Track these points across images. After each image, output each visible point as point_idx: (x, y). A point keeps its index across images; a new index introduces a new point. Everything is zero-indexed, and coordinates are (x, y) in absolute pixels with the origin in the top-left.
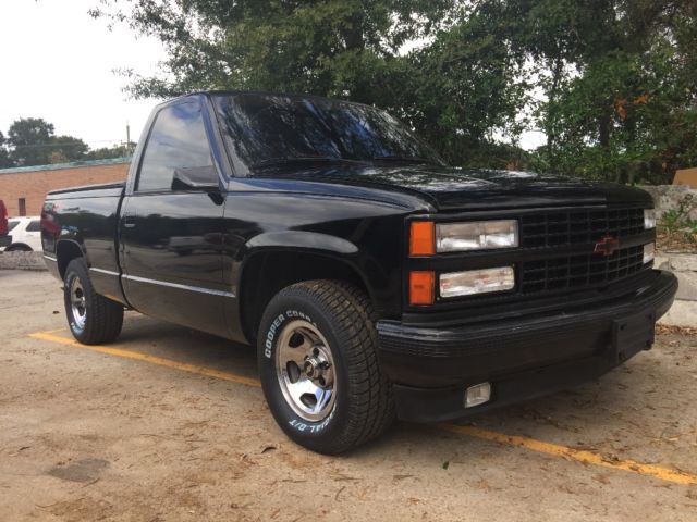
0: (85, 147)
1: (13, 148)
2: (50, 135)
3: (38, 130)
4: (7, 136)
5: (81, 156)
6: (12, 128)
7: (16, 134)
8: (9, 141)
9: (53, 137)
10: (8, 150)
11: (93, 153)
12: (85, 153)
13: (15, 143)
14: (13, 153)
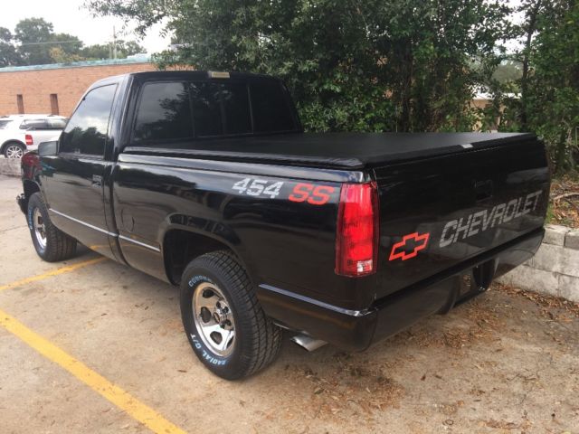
0: (79, 44)
1: (20, 44)
2: (50, 32)
3: (40, 27)
4: (13, 33)
5: (76, 52)
6: (18, 26)
7: (21, 32)
8: (16, 37)
9: (53, 34)
10: (15, 46)
11: (87, 49)
12: (81, 49)
13: (22, 39)
14: (20, 48)
